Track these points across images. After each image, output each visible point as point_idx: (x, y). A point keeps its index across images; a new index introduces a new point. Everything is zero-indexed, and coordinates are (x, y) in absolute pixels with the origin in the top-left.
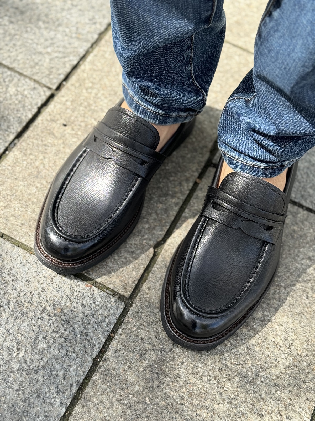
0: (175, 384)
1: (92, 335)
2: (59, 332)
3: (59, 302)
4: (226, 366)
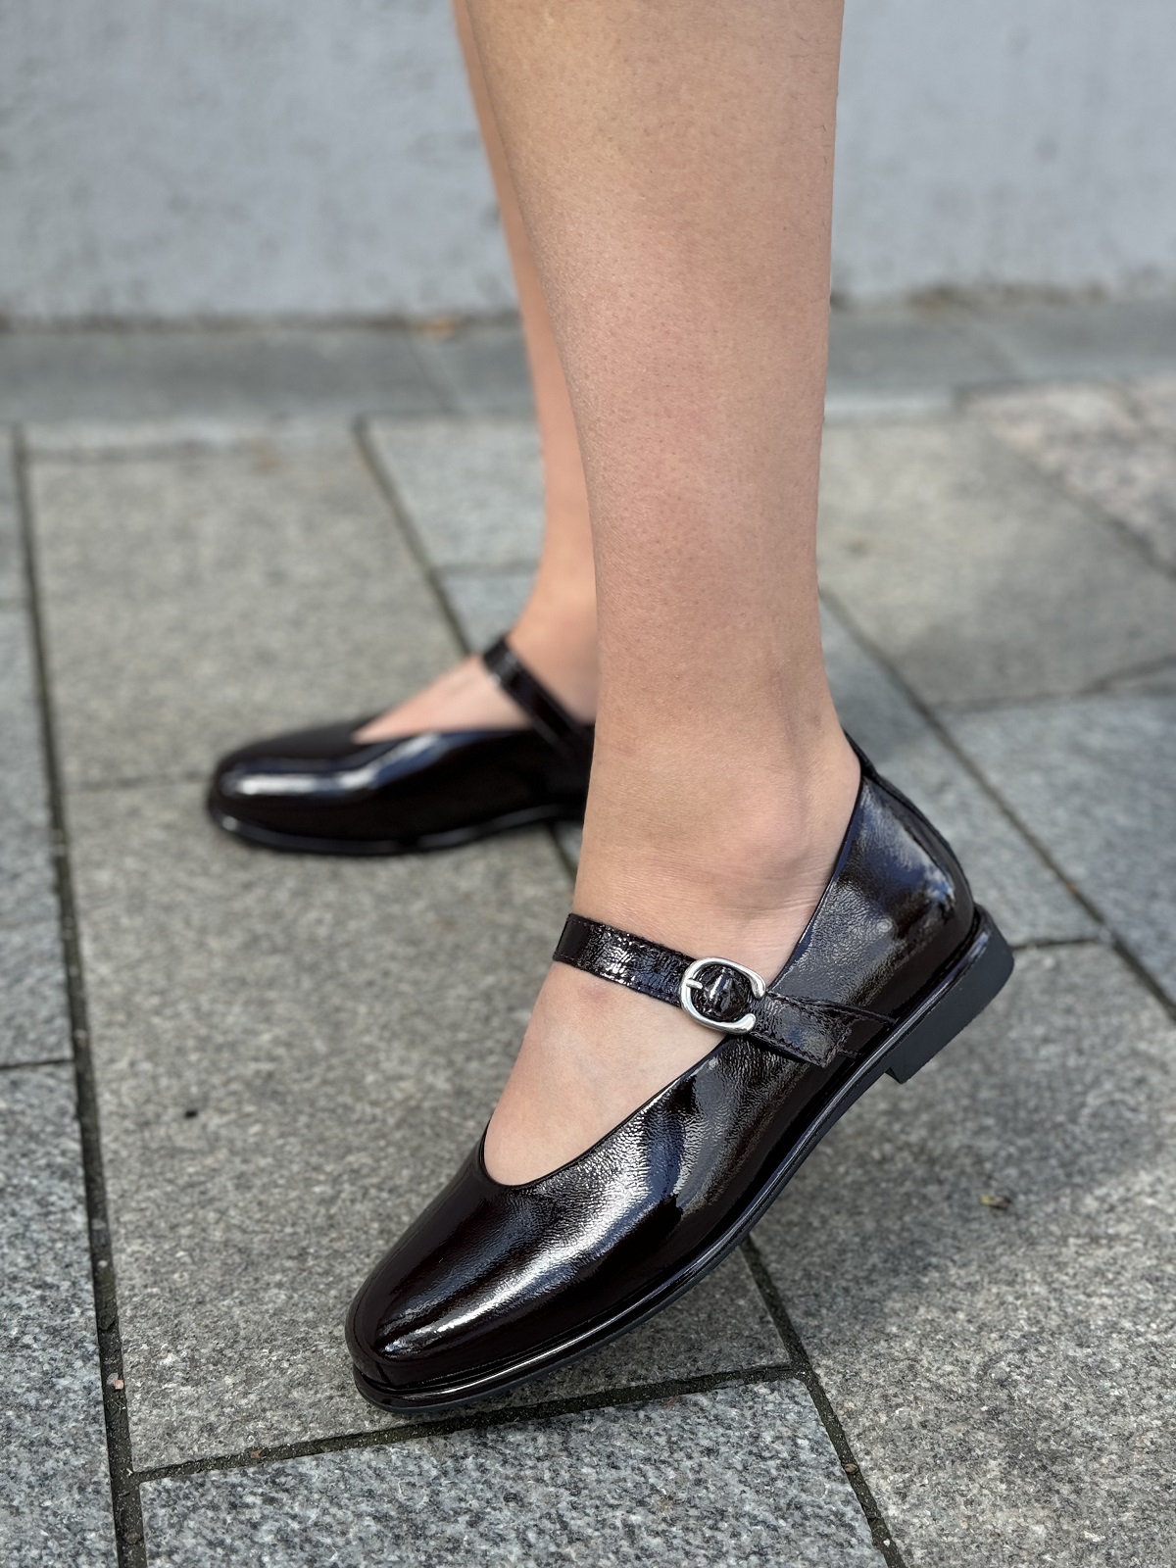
0: (1104, 1461)
1: (809, 1498)
2: (725, 1549)
3: (644, 1486)
4: (1153, 1344)
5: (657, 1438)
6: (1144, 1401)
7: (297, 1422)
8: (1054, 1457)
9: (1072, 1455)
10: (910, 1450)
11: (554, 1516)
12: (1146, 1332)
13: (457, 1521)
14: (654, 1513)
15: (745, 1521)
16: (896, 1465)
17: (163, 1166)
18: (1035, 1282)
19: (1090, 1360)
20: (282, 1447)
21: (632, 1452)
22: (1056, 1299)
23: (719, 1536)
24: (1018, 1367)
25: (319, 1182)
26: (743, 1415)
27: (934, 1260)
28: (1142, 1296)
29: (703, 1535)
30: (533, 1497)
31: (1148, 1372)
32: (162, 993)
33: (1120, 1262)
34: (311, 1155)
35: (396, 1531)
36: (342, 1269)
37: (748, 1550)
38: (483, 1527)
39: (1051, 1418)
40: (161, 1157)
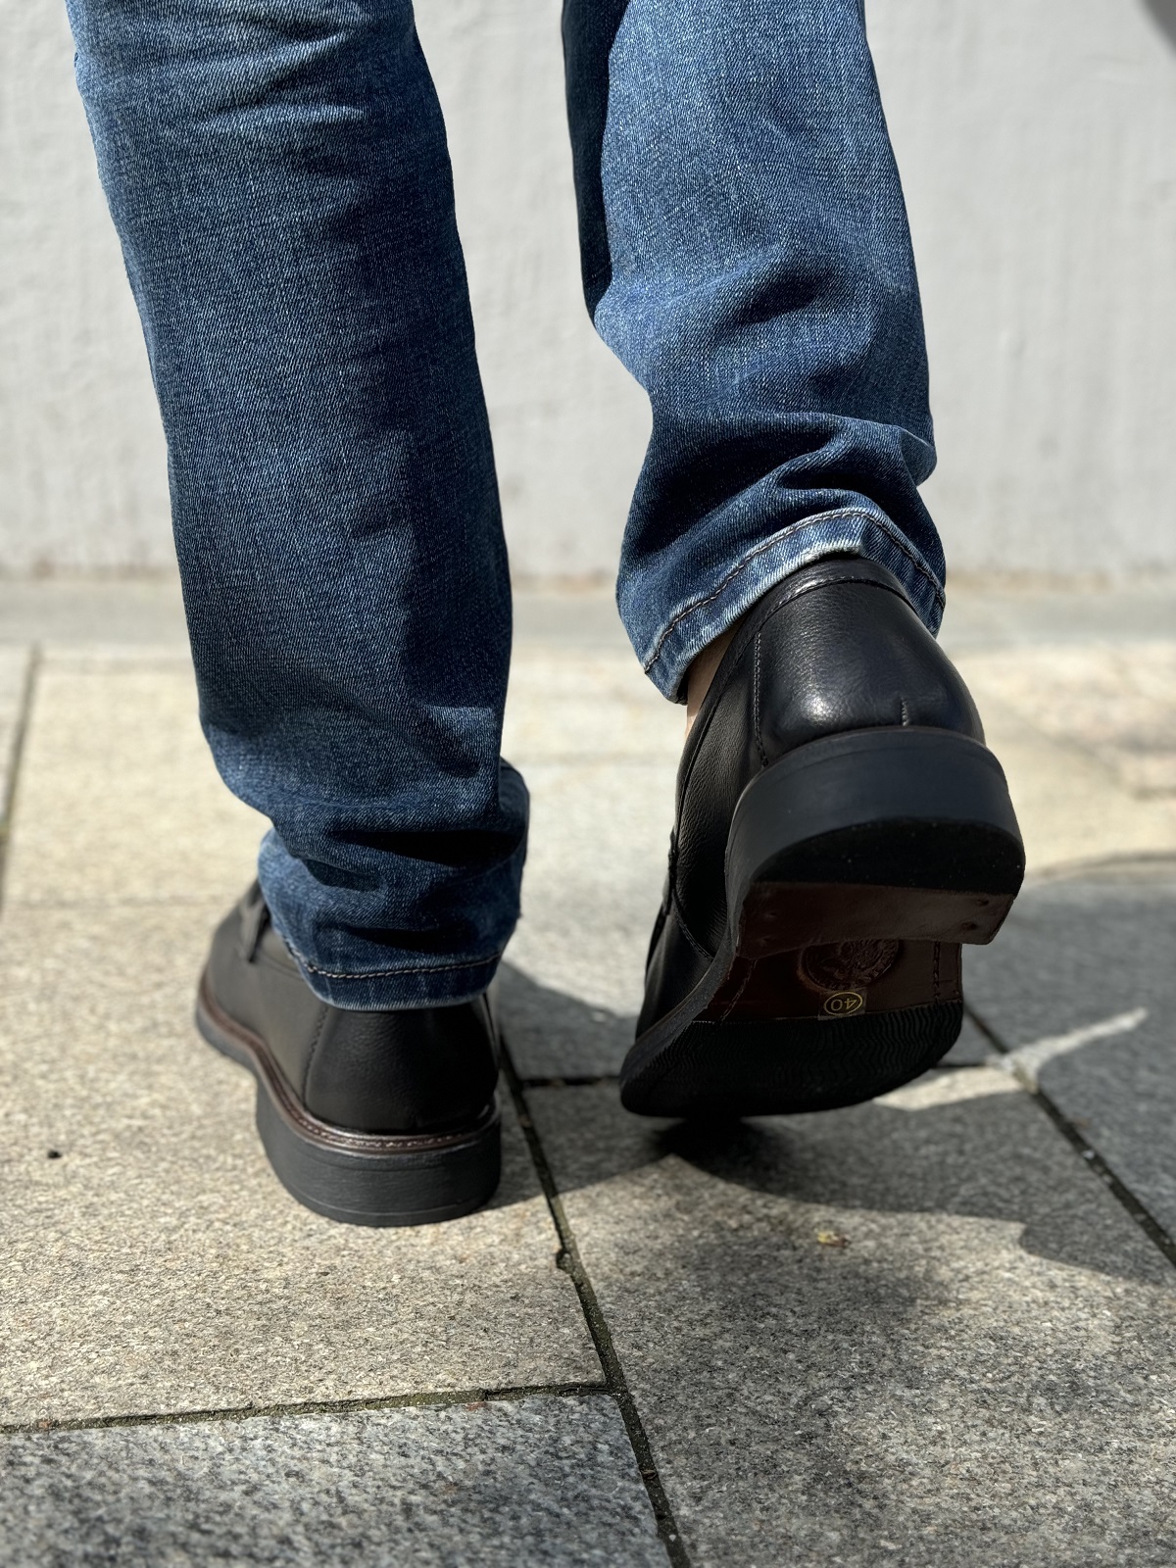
1: (599, 1493)
2: (501, 1529)
3: (431, 1473)
4: (986, 1390)
5: (454, 1435)
6: (966, 1437)
7: (93, 1401)
8: (862, 1476)
9: (881, 1476)
10: (713, 1462)
11: (333, 1491)
12: (980, 1380)
13: (232, 1490)
14: (435, 1496)
15: (529, 1508)
16: (696, 1473)
17: (15, 1195)
18: (874, 1333)
19: (917, 1399)
20: (73, 1420)
21: (425, 1444)
22: (891, 1348)
23: (498, 1518)
24: (841, 1401)
25: (166, 1214)
26: (546, 1422)
27: (774, 1310)
28: (982, 1351)
29: (482, 1517)
30: (315, 1475)
31: (975, 1413)
32: (53, 1062)
33: (965, 1322)
34: (164, 1193)
35: (169, 1494)
36: (170, 1283)
37: (525, 1531)
38: (258, 1496)
39: (866, 1444)
40: (15, 1187)
